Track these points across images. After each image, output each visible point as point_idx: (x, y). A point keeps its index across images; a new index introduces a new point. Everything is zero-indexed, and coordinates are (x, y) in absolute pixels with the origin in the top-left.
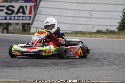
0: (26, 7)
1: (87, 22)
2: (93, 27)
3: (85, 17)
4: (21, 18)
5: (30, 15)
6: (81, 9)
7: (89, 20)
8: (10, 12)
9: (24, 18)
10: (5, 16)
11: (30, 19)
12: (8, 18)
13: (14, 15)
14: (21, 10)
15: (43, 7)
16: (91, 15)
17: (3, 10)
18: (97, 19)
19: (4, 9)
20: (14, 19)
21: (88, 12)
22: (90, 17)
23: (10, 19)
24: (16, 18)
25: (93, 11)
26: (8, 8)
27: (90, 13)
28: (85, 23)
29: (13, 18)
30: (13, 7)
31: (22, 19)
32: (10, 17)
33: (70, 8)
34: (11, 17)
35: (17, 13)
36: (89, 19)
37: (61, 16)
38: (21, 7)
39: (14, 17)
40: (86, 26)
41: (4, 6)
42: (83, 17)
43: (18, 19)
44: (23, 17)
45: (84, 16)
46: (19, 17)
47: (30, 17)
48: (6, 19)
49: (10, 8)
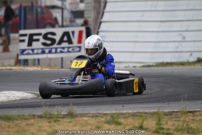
0: (73, 33)
1: (177, 47)
2: (191, 54)
3: (174, 41)
4: (66, 50)
5: (79, 45)
6: (166, 29)
7: (181, 45)
8: (49, 42)
9: (70, 50)
10: (42, 49)
11: (80, 51)
12: (47, 51)
13: (55, 46)
14: (65, 39)
15: (106, 31)
16: (184, 38)
17: (38, 40)
18: (192, 43)
19: (41, 37)
20: (56, 52)
21: (178, 33)
22: (182, 40)
23: (50, 52)
24: (59, 50)
25: (187, 31)
26: (45, 37)
27: (181, 35)
28: (176, 50)
29: (54, 50)
30: (54, 34)
31: (68, 52)
32: (50, 50)
33: (148, 30)
34: (52, 49)
35: (60, 43)
36: (180, 43)
37: (135, 42)
38: (66, 34)
39: (56, 49)
40: (177, 54)
41: (40, 34)
42: (171, 42)
43: (61, 52)
44: (69, 48)
45: (172, 40)
46: (63, 48)
47: (80, 47)
48: (43, 52)
49: (50, 36)
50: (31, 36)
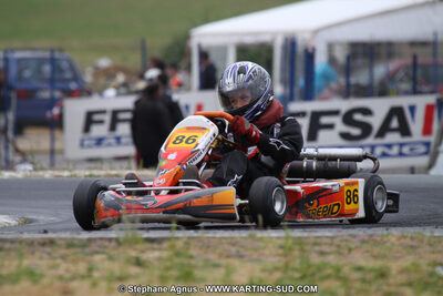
0: (412, 109)
4: (395, 150)
5: (427, 139)
8: (356, 131)
9: (406, 150)
11: (427, 153)
13: (370, 140)
14: (395, 123)
17: (330, 126)
19: (337, 120)
24: (378, 151)
26: (348, 119)
30: (366, 112)
31: (401, 154)
35: (381, 134)
38: (396, 112)
39: (373, 147)
41: (336, 113)
44: (401, 145)
46: (389, 146)
47: (428, 145)
49: (358, 117)
50: (316, 116)
